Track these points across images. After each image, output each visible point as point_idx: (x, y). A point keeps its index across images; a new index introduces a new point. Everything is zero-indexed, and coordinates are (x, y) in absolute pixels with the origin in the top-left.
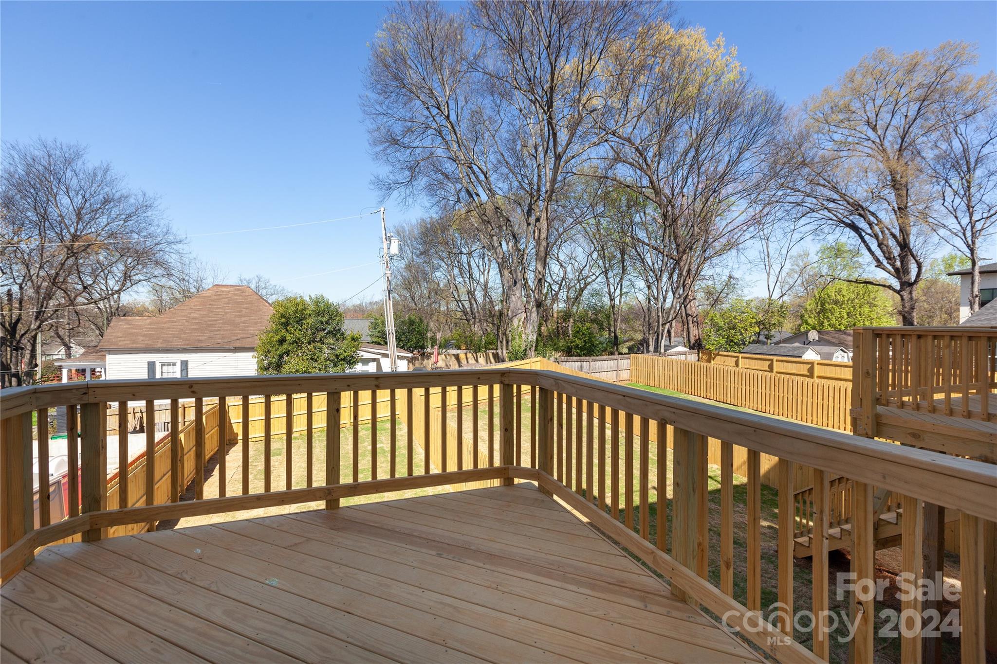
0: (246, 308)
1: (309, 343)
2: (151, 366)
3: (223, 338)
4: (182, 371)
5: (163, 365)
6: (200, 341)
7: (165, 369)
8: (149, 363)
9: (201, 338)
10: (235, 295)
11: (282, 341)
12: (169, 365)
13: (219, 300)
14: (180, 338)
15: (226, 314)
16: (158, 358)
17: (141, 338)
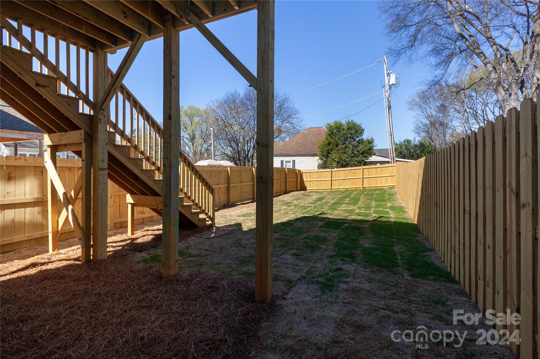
0: (320, 137)
1: (343, 144)
2: (282, 162)
3: (309, 150)
4: (293, 165)
5: (286, 162)
6: (300, 151)
7: (287, 164)
8: (281, 161)
9: (300, 150)
10: (317, 131)
11: (329, 144)
12: (288, 162)
13: (309, 134)
14: (292, 150)
15: (312, 140)
16: (285, 159)
17: (279, 150)
